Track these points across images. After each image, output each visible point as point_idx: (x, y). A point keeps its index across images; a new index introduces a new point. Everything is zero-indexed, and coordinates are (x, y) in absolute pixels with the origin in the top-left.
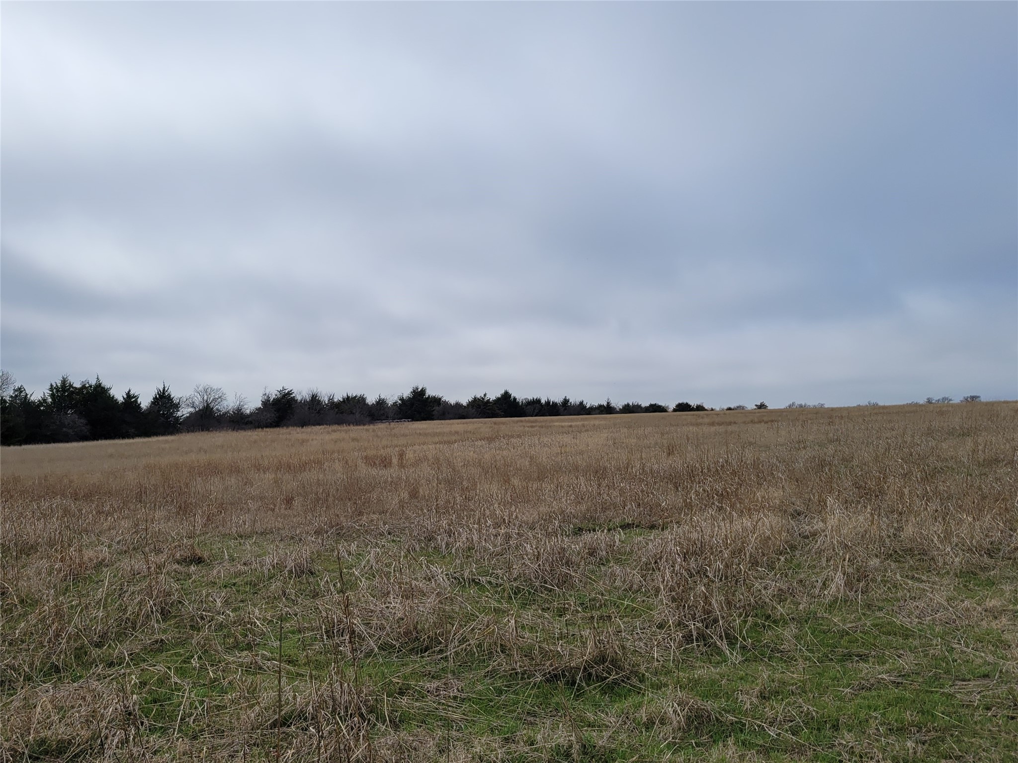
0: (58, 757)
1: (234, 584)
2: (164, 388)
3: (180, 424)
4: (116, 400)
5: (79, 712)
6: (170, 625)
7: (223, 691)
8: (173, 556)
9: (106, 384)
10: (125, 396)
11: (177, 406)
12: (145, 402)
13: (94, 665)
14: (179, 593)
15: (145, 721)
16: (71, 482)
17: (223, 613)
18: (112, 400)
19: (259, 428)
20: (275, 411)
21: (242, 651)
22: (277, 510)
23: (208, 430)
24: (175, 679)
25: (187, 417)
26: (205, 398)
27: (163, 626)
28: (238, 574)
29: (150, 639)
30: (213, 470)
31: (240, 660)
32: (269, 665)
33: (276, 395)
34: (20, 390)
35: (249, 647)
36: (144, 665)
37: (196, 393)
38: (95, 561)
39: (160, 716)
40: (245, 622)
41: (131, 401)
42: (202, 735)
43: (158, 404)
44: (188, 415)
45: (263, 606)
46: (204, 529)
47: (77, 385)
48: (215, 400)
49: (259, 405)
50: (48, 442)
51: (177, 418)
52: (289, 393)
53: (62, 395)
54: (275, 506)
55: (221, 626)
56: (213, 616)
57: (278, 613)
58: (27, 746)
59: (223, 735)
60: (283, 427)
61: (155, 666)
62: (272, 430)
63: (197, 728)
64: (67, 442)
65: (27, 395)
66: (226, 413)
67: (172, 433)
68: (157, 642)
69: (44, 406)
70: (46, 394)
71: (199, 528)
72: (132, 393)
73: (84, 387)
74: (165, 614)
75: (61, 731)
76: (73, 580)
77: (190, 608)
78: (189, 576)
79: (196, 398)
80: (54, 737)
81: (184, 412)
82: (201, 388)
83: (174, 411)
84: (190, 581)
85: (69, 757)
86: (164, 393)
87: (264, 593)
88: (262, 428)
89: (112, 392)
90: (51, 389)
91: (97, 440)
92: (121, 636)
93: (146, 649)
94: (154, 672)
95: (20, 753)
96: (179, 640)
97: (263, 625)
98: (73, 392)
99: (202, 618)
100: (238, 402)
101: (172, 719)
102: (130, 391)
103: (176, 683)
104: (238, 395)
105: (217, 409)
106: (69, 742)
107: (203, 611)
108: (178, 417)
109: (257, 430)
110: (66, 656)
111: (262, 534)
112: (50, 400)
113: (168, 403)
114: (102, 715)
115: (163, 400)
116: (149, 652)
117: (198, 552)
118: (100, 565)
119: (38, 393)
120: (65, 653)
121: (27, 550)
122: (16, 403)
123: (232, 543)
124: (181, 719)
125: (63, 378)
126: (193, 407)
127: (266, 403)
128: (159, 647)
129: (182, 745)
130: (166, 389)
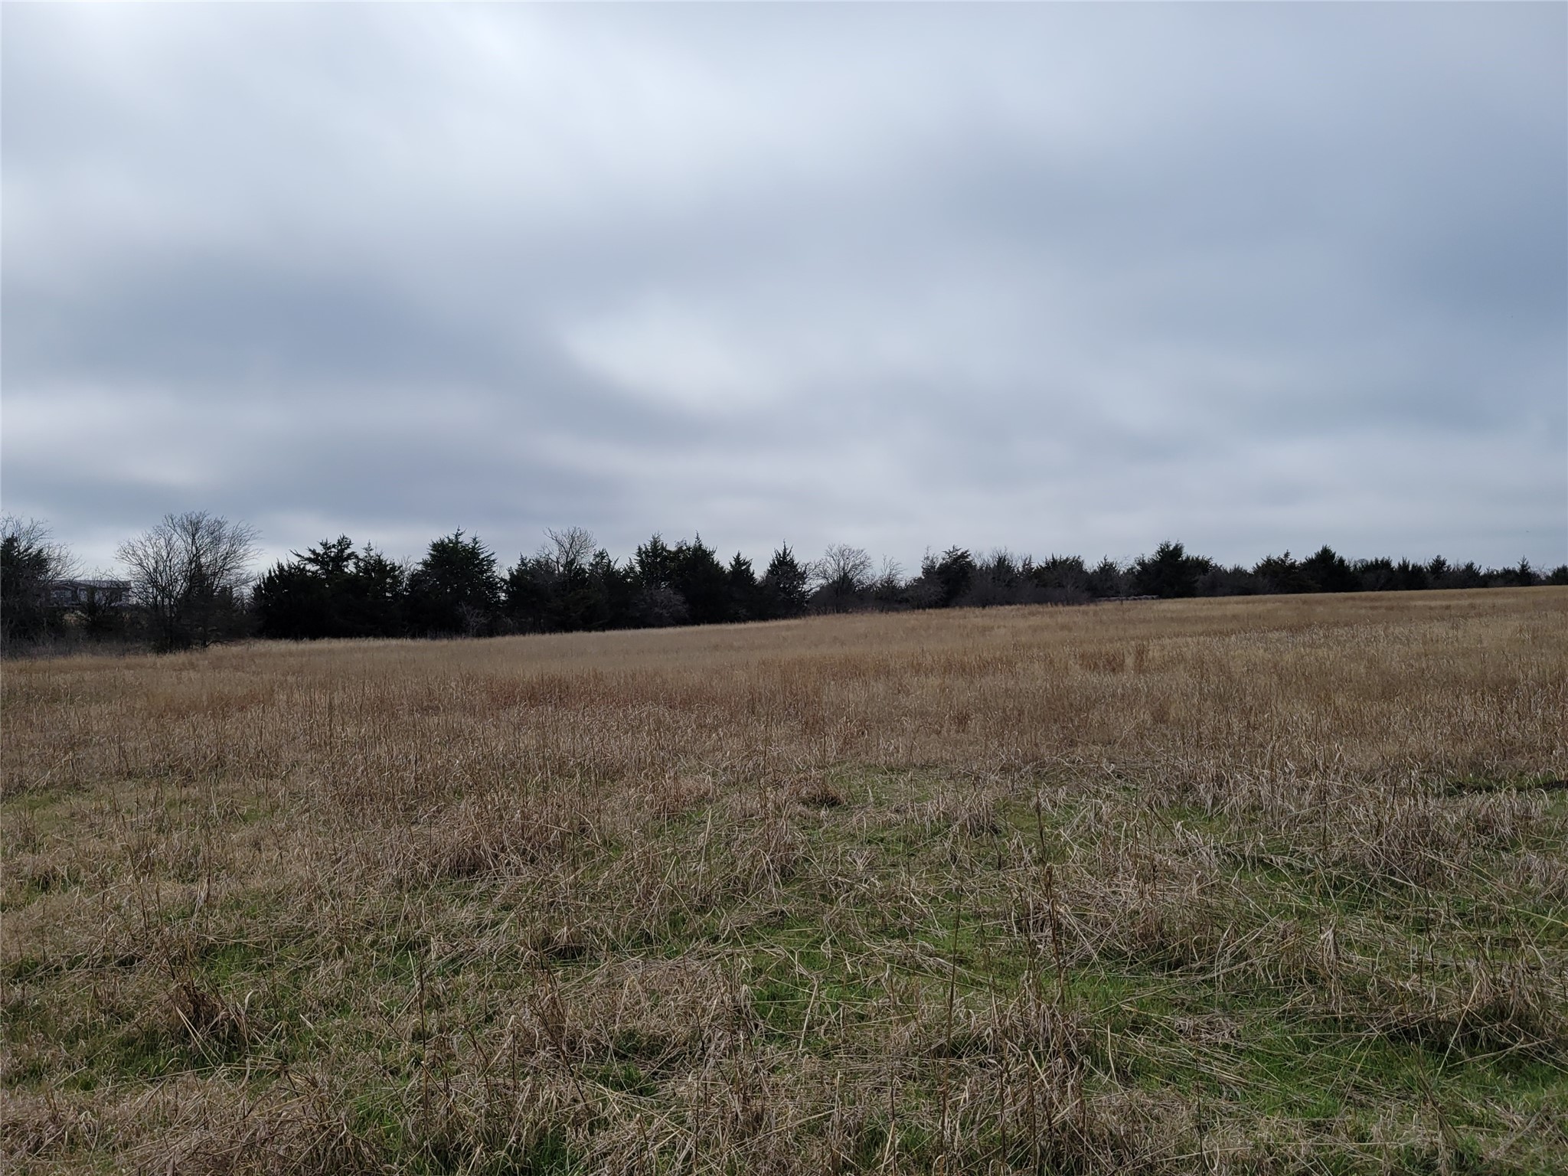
0: (650, 1059)
1: (882, 840)
2: (785, 550)
3: (807, 602)
4: (722, 568)
5: (675, 1000)
6: (794, 892)
7: (866, 995)
8: (797, 793)
9: (707, 545)
10: (733, 563)
11: (802, 577)
12: (760, 570)
13: (694, 939)
14: (805, 847)
15: (760, 1022)
16: (664, 682)
17: (866, 881)
18: (717, 568)
19: (918, 608)
20: (942, 582)
21: (893, 938)
22: (944, 732)
23: (846, 611)
24: (799, 969)
25: (816, 592)
26: (842, 564)
27: (784, 891)
28: (888, 825)
29: (766, 909)
30: (852, 670)
31: (889, 951)
32: (931, 963)
33: (944, 559)
34: (601, 555)
35: (902, 934)
36: (758, 945)
37: (828, 558)
38: (695, 795)
39: (780, 1018)
40: (896, 897)
41: (741, 568)
42: (837, 1053)
43: (778, 573)
44: (818, 589)
45: (924, 875)
46: (840, 757)
47: (672, 548)
48: (855, 567)
49: (919, 573)
50: (637, 627)
51: (803, 594)
52: (964, 556)
53: (653, 561)
54: (942, 727)
55: (862, 900)
56: (852, 885)
57: (945, 887)
58: (611, 1038)
59: (866, 1058)
60: (954, 607)
61: (773, 947)
62: (938, 611)
63: (830, 1043)
64: (661, 626)
65: (610, 561)
66: (871, 586)
67: (795, 616)
68: (775, 913)
69: (631, 578)
70: (634, 562)
71: (832, 755)
72: (742, 557)
73: (680, 550)
74: (787, 876)
75: (650, 1024)
76: (668, 819)
77: (819, 870)
78: (819, 823)
79: (828, 565)
80: (644, 1031)
81: (813, 585)
82: (835, 550)
83: (798, 583)
84: (821, 830)
85: (663, 1059)
86: (784, 558)
87: (925, 857)
88: (924, 608)
89: (717, 557)
90: (640, 553)
91: (699, 625)
92: (729, 900)
93: (761, 922)
94: (772, 956)
95: (603, 1047)
96: (805, 914)
97: (923, 903)
98: (666, 558)
99: (836, 885)
100: (888, 570)
101: (797, 1024)
102: (739, 555)
103: (802, 975)
104: (888, 560)
105: (859, 581)
106: (664, 1041)
107: (839, 875)
108: (805, 592)
109: (916, 611)
110: (660, 921)
111: (922, 767)
112: (638, 569)
113: (790, 572)
114: (704, 1010)
115: (784, 567)
116: (765, 927)
117: (832, 789)
118: (703, 799)
119: (624, 558)
120: (658, 918)
121: (611, 773)
122: (597, 573)
123: (879, 779)
124: (808, 1027)
125: (654, 538)
126: (825, 577)
127: (929, 571)
128: (778, 922)
129: (809, 1065)
130: (788, 552)
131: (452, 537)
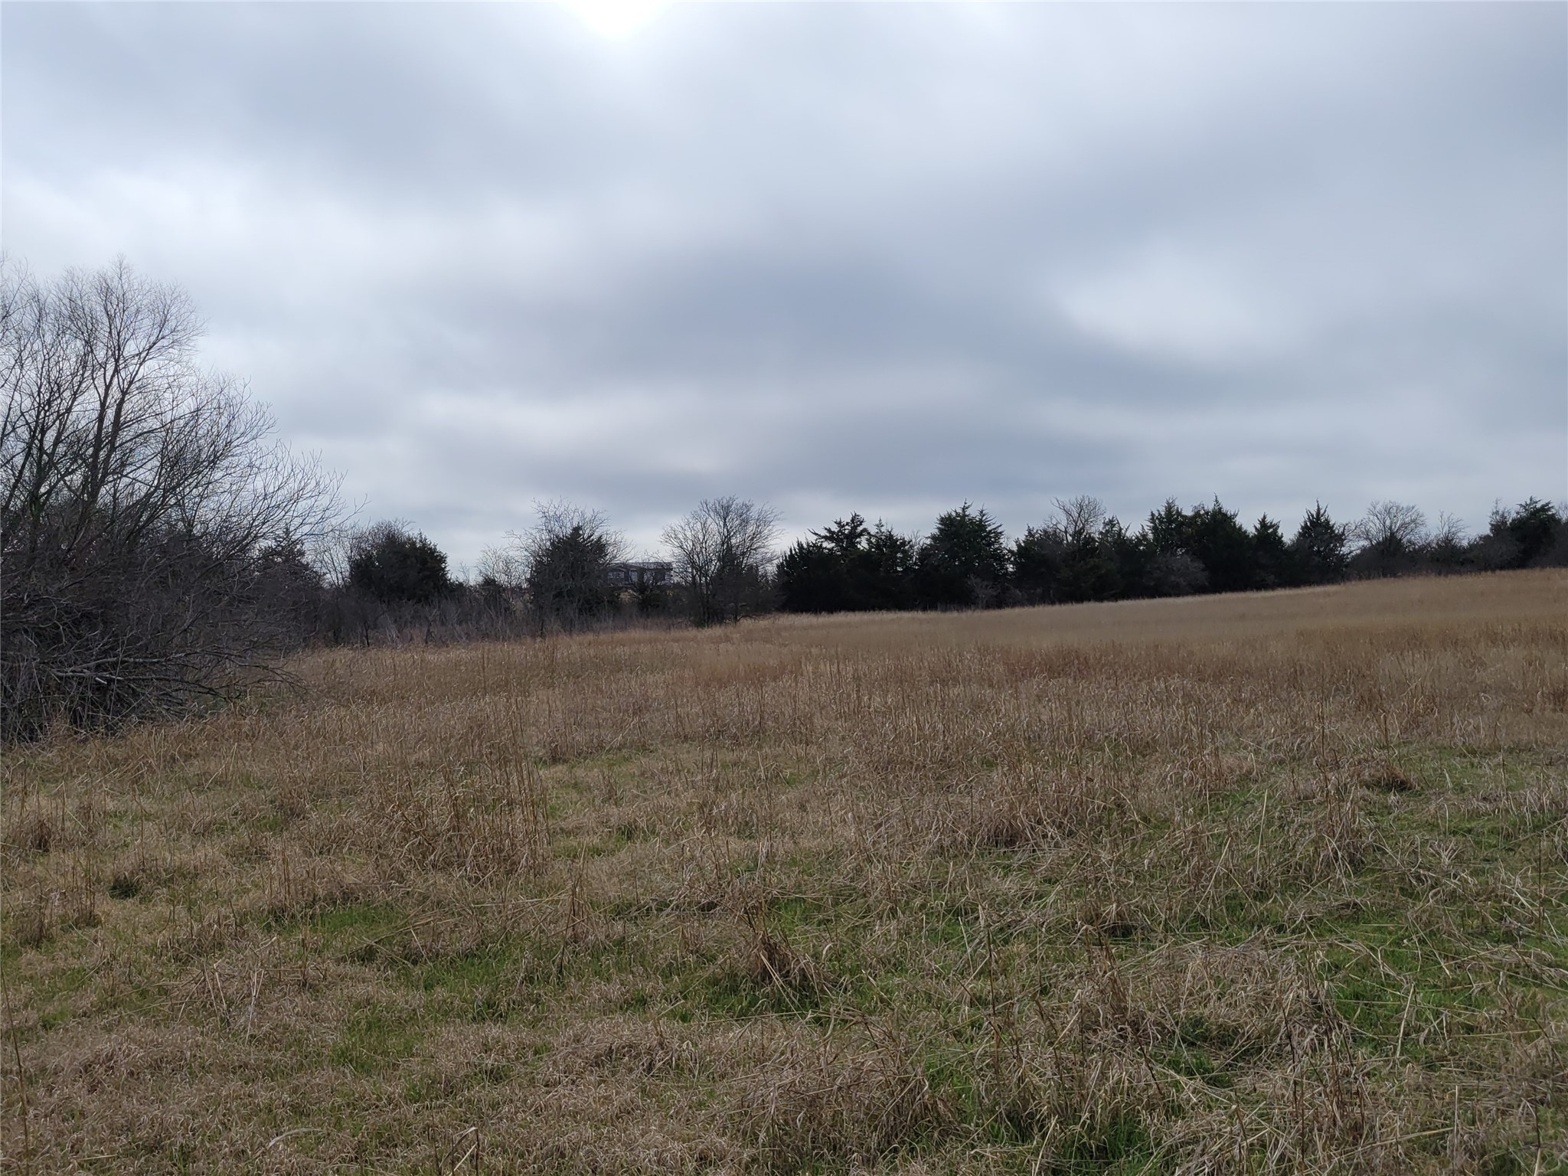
0: (1221, 1050)
1: (1470, 831)
2: (1319, 510)
3: (1346, 566)
4: (1245, 532)
5: (1244, 989)
6: (1366, 883)
7: (1470, 1003)
8: (1359, 775)
9: (1228, 508)
10: (1258, 526)
11: (1340, 539)
12: (1289, 533)
13: (1256, 928)
14: (1373, 834)
15: (1345, 1023)
16: (1191, 653)
17: (1455, 877)
18: (1240, 532)
19: (1486, 569)
20: (1517, 540)
21: (1497, 942)
22: (1536, 710)
23: (1394, 575)
24: (1385, 969)
25: (1357, 555)
26: (1388, 523)
27: (1356, 882)
28: (1476, 814)
29: (1336, 901)
30: (1413, 640)
31: (1496, 957)
32: (1553, 974)
33: (1518, 513)
34: (1111, 523)
35: (1509, 938)
36: (1332, 939)
37: (1371, 517)
38: (1238, 772)
39: (1367, 1020)
40: (1497, 896)
41: (1267, 533)
42: (1443, 1066)
43: (1310, 535)
44: (1359, 552)
45: (1529, 874)
46: (1405, 737)
47: (1188, 512)
48: (1404, 525)
49: (1486, 530)
50: (1152, 596)
51: (1342, 557)
52: (1544, 509)
53: (1167, 528)
54: (1533, 704)
55: (1453, 897)
56: (1437, 879)
57: (1559, 888)
58: (1177, 1023)
59: (1482, 1075)
60: (1532, 567)
61: (1349, 942)
62: (1511, 573)
63: (1434, 1053)
64: (1178, 595)
65: (1121, 529)
66: (1422, 548)
67: (1332, 581)
68: (1348, 905)
69: (1145, 545)
70: (1146, 528)
71: (1395, 733)
72: (1268, 520)
73: (1197, 515)
74: (1357, 866)
75: (1217, 1013)
76: (1210, 798)
77: (1396, 860)
78: (1388, 809)
79: (1371, 524)
80: (1212, 1019)
81: (1353, 547)
82: (1379, 507)
83: (1335, 546)
84: (1391, 817)
85: (1236, 1052)
86: (1318, 518)
87: (1528, 852)
88: (1493, 570)
89: (1239, 521)
90: (1153, 519)
91: (1220, 593)
92: (1291, 886)
93: (1330, 913)
94: (1349, 951)
95: (1169, 1032)
96: (1383, 908)
97: (1532, 905)
98: (1182, 524)
99: (1418, 878)
100: (1446, 529)
101: (1390, 1029)
102: (1265, 517)
103: (1388, 975)
104: (1445, 517)
105: (1409, 541)
106: (1235, 1032)
107: (1419, 867)
108: (1343, 555)
109: (1483, 573)
110: (1215, 906)
111: (1511, 751)
112: (1150, 536)
113: (1326, 533)
114: (1279, 1002)
115: (1318, 528)
116: (1336, 919)
117: (1400, 772)
118: (1246, 778)
119: (1135, 525)
120: (1213, 901)
121: (1144, 748)
122: (1107, 541)
123: (1457, 762)
124: (1406, 1034)
125: (1168, 503)
126: (1367, 539)
127: (1499, 528)
128: (1353, 915)
129: (1412, 1074)
130: (1322, 512)
131: (960, 511)
